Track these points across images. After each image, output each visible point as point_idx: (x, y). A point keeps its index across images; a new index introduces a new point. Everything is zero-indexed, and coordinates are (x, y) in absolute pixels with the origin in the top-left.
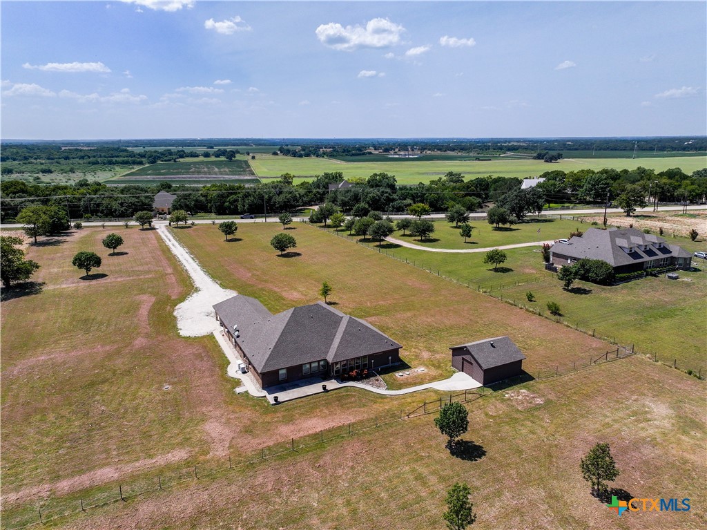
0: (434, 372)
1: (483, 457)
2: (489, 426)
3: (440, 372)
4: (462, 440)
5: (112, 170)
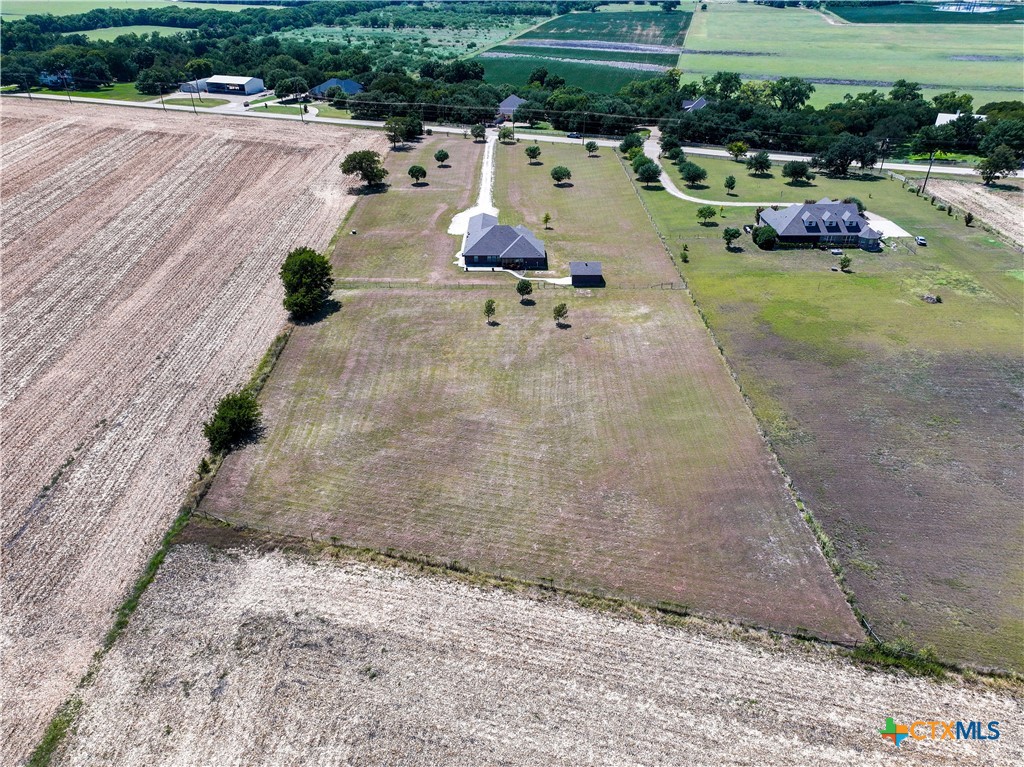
5: (507, 27)
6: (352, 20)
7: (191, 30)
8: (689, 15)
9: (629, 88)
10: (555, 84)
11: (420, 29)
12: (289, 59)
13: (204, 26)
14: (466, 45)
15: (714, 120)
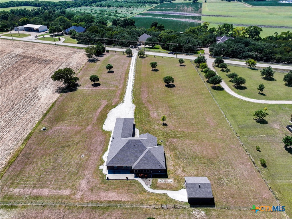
0: (175, 184)
5: (144, 7)
6: (94, 5)
7: (38, 7)
8: (201, 4)
9: (189, 29)
10: (161, 28)
11: (116, 8)
12: (64, 18)
13: (43, 6)
14: (130, 13)
15: (234, 46)
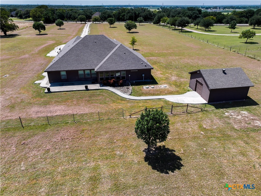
0: (173, 89)
1: (177, 172)
2: (198, 138)
3: (178, 89)
4: (164, 146)
